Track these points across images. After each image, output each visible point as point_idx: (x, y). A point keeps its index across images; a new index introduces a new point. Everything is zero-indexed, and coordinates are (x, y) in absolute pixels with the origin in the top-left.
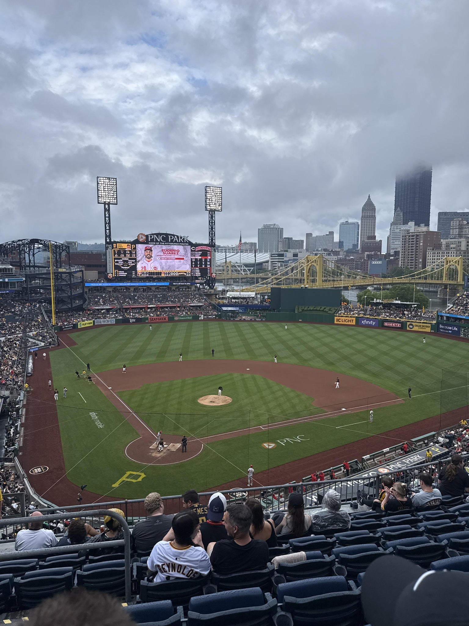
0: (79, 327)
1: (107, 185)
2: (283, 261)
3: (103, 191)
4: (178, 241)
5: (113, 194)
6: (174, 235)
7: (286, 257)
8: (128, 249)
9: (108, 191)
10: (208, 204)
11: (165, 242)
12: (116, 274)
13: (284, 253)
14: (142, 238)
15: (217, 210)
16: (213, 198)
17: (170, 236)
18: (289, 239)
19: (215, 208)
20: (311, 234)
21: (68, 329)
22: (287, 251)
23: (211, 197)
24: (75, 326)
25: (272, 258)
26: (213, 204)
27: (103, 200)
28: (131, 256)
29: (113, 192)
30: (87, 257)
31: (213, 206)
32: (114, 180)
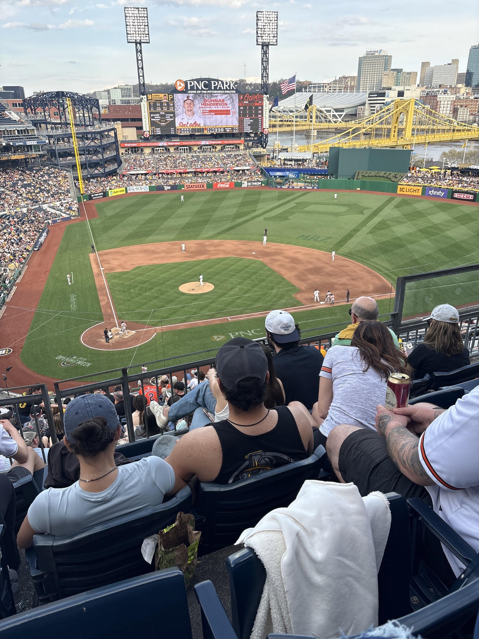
0: (110, 195)
1: (136, 18)
2: (384, 103)
3: (132, 27)
4: (223, 89)
5: (143, 30)
6: (218, 81)
7: (388, 97)
8: (165, 101)
9: (138, 26)
10: (260, 35)
11: (207, 90)
12: (154, 132)
13: (387, 91)
14: (180, 85)
15: (271, 43)
16: (266, 27)
17: (213, 82)
18: (399, 71)
19: (268, 41)
20: (428, 63)
21: (98, 197)
22: (390, 89)
23: (264, 26)
24: (105, 194)
25: (369, 99)
26: (267, 35)
27: (132, 38)
28: (168, 109)
29: (143, 27)
30: (131, 109)
31: (266, 38)
32: (144, 11)
